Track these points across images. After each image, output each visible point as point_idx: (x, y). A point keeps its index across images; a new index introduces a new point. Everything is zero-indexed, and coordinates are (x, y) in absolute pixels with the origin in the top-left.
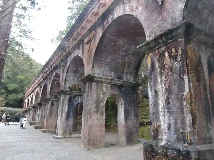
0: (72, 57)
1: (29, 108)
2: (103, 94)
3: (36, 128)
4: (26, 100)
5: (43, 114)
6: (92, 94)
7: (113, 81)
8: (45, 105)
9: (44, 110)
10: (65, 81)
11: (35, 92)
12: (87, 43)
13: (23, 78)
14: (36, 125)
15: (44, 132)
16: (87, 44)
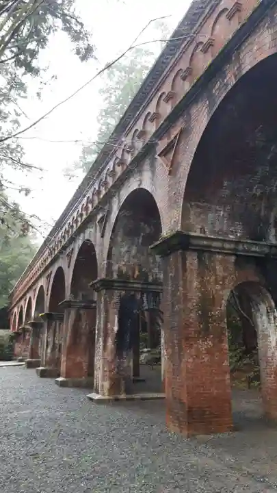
0: (125, 193)
1: (24, 328)
2: (216, 282)
3: (43, 374)
4: (16, 310)
5: (57, 342)
6: (188, 283)
7: (241, 247)
8: (61, 319)
9: (57, 330)
10: (109, 256)
11: (35, 290)
12: (164, 153)
13: (6, 261)
14: (41, 368)
15: (63, 384)
16: (165, 155)
